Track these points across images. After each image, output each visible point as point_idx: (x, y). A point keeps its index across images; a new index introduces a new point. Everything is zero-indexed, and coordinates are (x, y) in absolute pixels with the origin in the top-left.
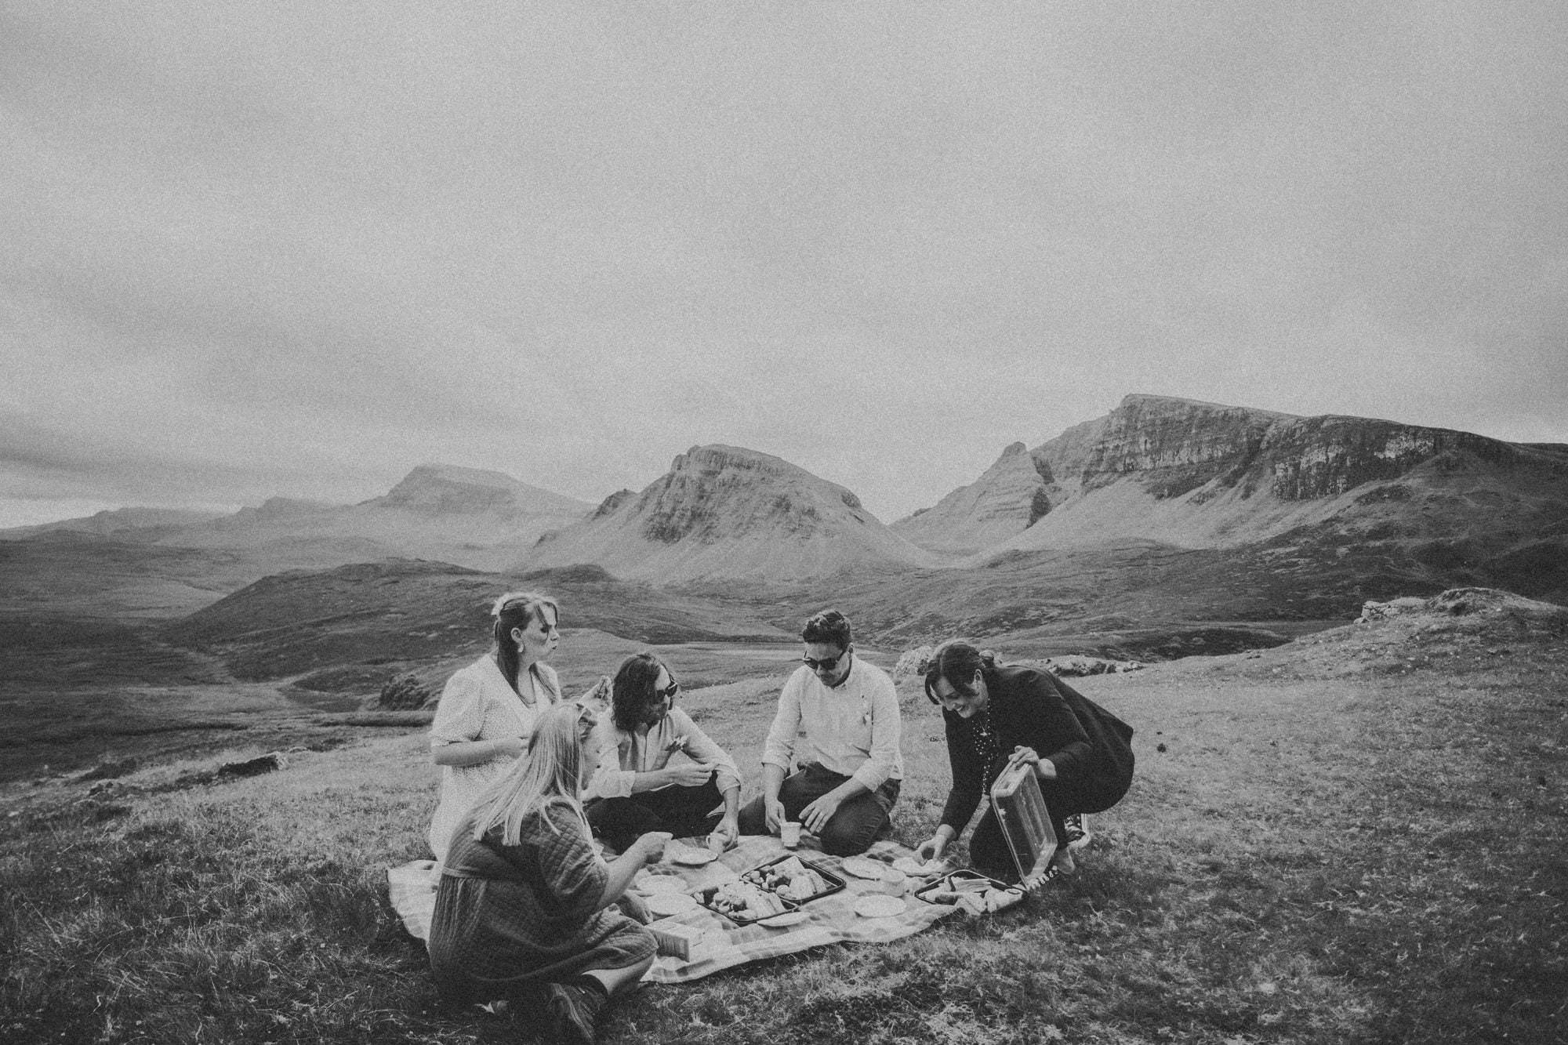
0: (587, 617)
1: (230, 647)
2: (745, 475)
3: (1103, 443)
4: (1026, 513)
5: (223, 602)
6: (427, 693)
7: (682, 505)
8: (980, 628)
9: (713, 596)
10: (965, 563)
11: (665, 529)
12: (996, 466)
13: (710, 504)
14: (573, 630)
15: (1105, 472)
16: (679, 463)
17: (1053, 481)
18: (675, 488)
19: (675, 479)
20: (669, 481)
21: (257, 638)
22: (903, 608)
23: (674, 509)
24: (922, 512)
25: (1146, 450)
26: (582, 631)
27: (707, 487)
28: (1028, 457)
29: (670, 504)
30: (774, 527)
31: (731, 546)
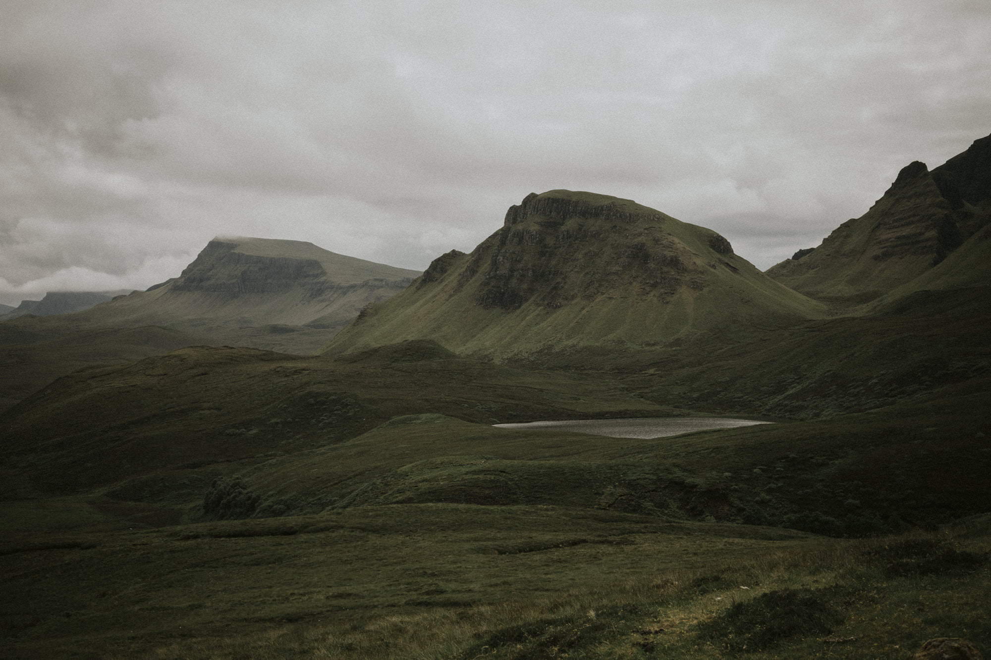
0: (427, 400)
2: (592, 225)
4: (932, 246)
6: (259, 497)
7: (520, 266)
9: (567, 368)
10: (862, 311)
11: (504, 293)
12: (889, 193)
13: (554, 261)
14: (413, 416)
16: (514, 213)
17: (961, 205)
18: (511, 247)
19: (510, 235)
23: (512, 270)
26: (424, 416)
27: (549, 242)
28: (929, 179)
29: (508, 265)
30: (631, 283)
31: (583, 308)
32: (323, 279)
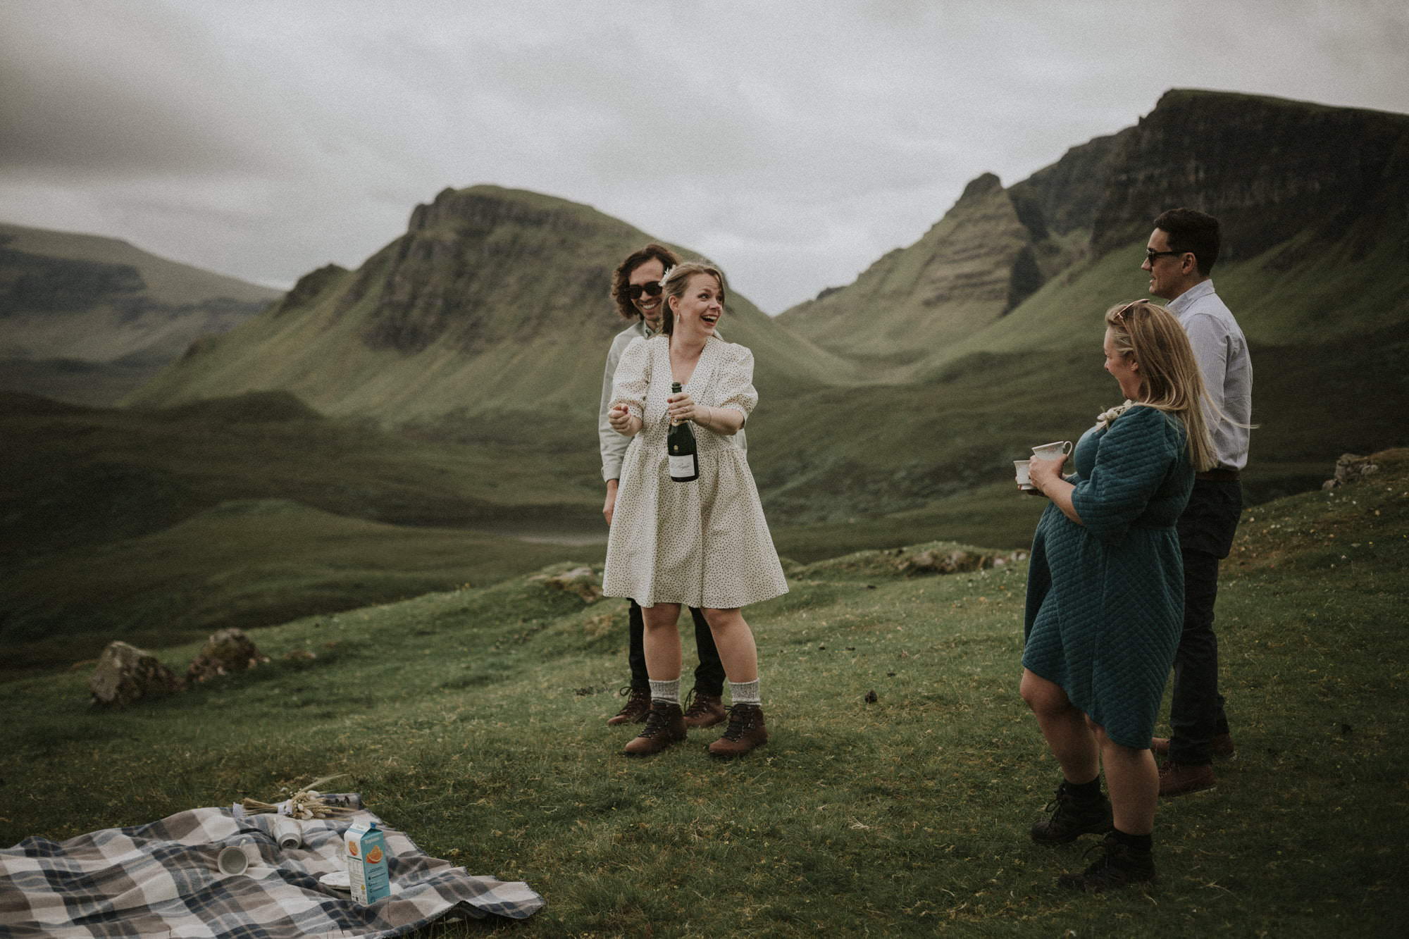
0: (273, 480)
2: (533, 236)
3: (1126, 170)
4: (1002, 290)
7: (428, 289)
8: (927, 481)
9: (484, 440)
10: (900, 376)
12: (950, 214)
13: (474, 287)
15: (1130, 221)
16: (422, 214)
17: (1045, 235)
18: (413, 262)
19: (414, 245)
20: (403, 247)
22: (800, 454)
23: (414, 297)
24: (828, 292)
25: (1197, 181)
26: (264, 504)
27: (471, 257)
28: (1004, 198)
29: (408, 287)
30: (583, 323)
31: (513, 356)
32: (140, 294)
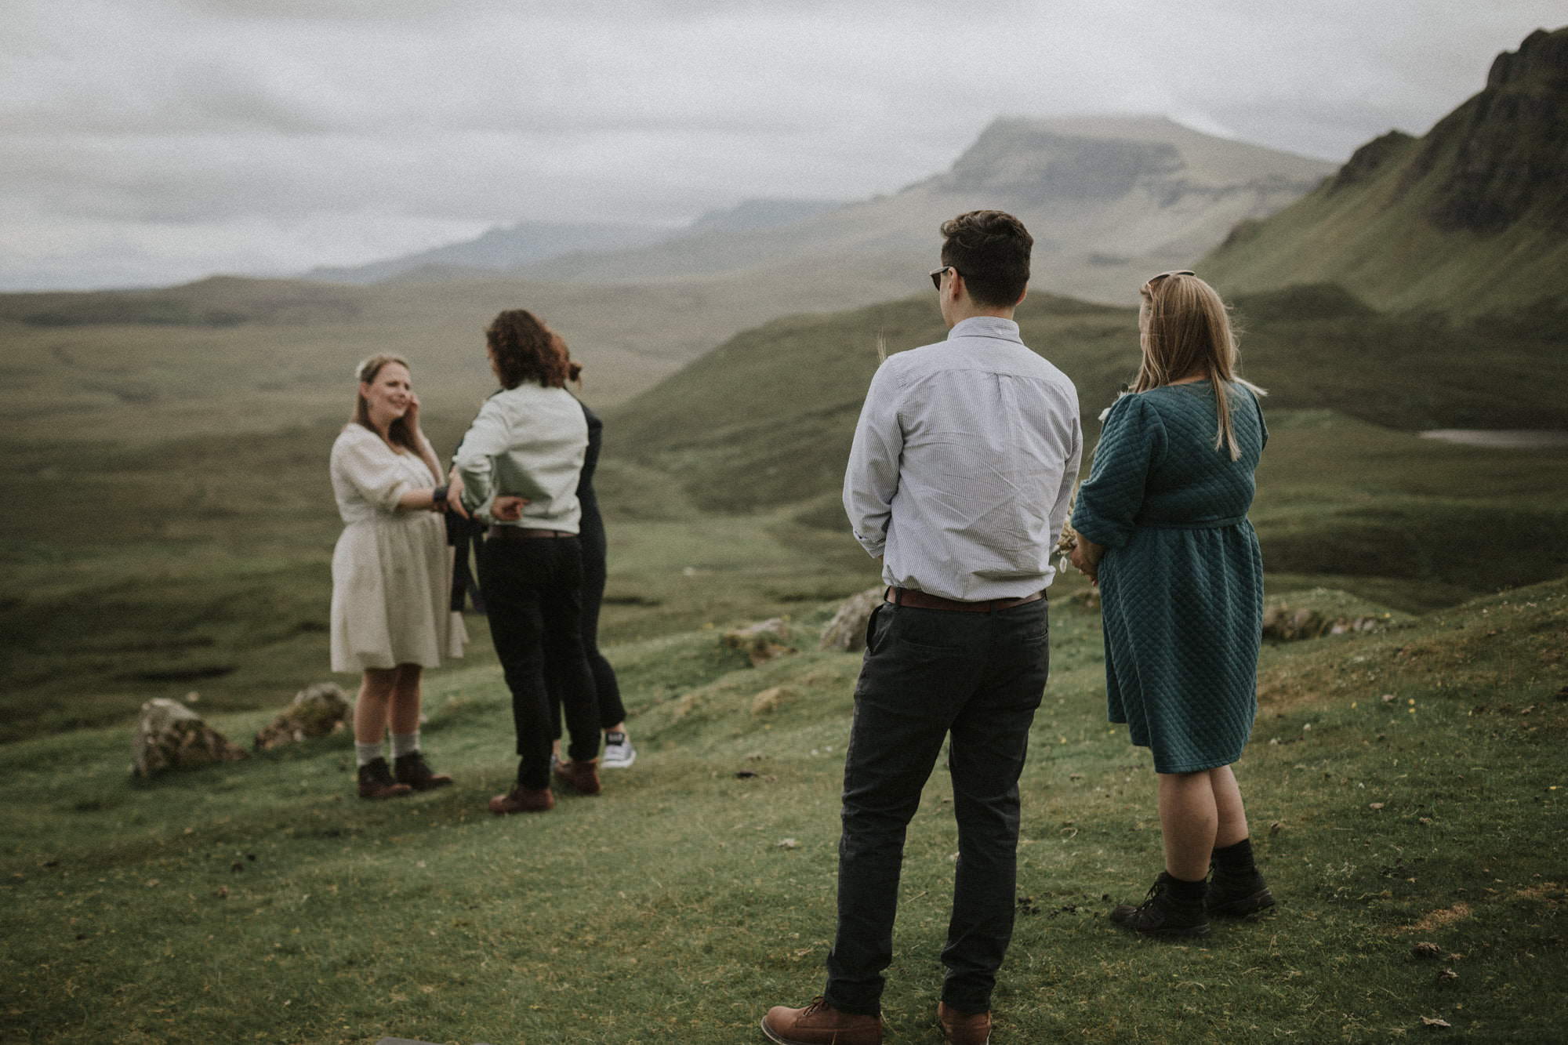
1: (689, 457)
5: (677, 379)
7: (1511, 156)
11: (1477, 206)
16: (1504, 65)
18: (1493, 123)
19: (1494, 104)
20: (1479, 106)
21: (733, 440)
23: (1494, 166)
29: (1486, 155)
32: (1180, 175)
